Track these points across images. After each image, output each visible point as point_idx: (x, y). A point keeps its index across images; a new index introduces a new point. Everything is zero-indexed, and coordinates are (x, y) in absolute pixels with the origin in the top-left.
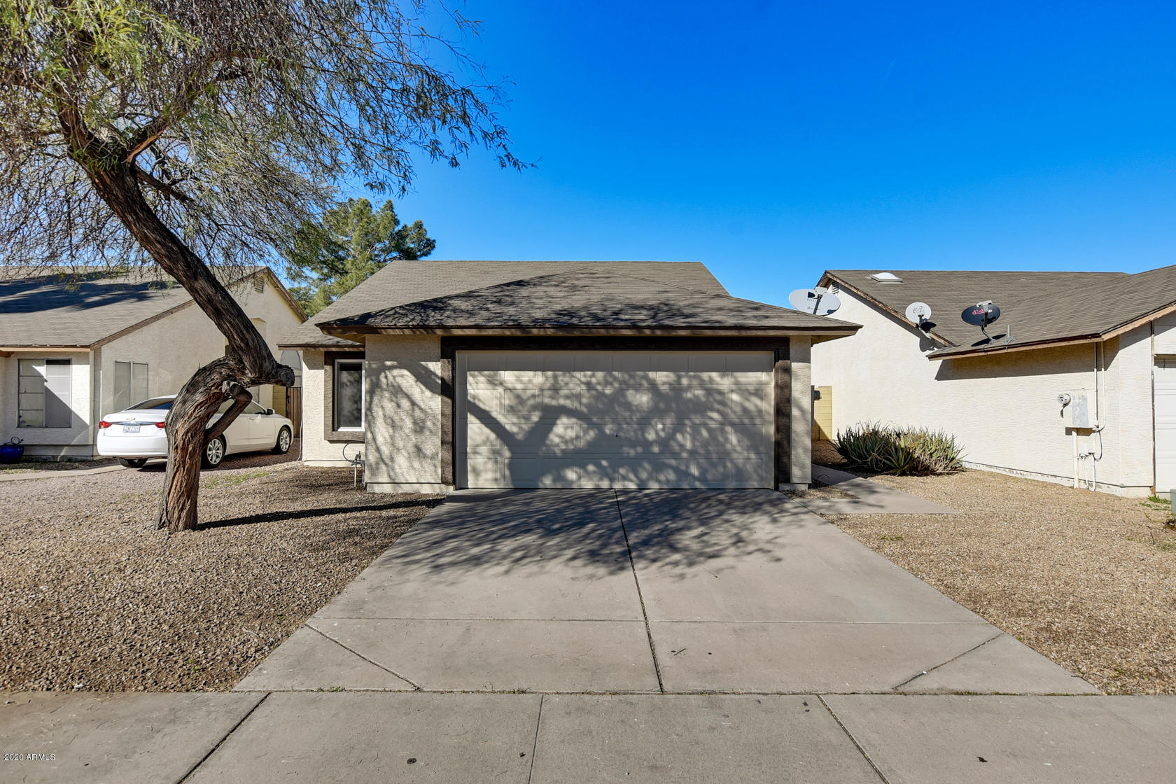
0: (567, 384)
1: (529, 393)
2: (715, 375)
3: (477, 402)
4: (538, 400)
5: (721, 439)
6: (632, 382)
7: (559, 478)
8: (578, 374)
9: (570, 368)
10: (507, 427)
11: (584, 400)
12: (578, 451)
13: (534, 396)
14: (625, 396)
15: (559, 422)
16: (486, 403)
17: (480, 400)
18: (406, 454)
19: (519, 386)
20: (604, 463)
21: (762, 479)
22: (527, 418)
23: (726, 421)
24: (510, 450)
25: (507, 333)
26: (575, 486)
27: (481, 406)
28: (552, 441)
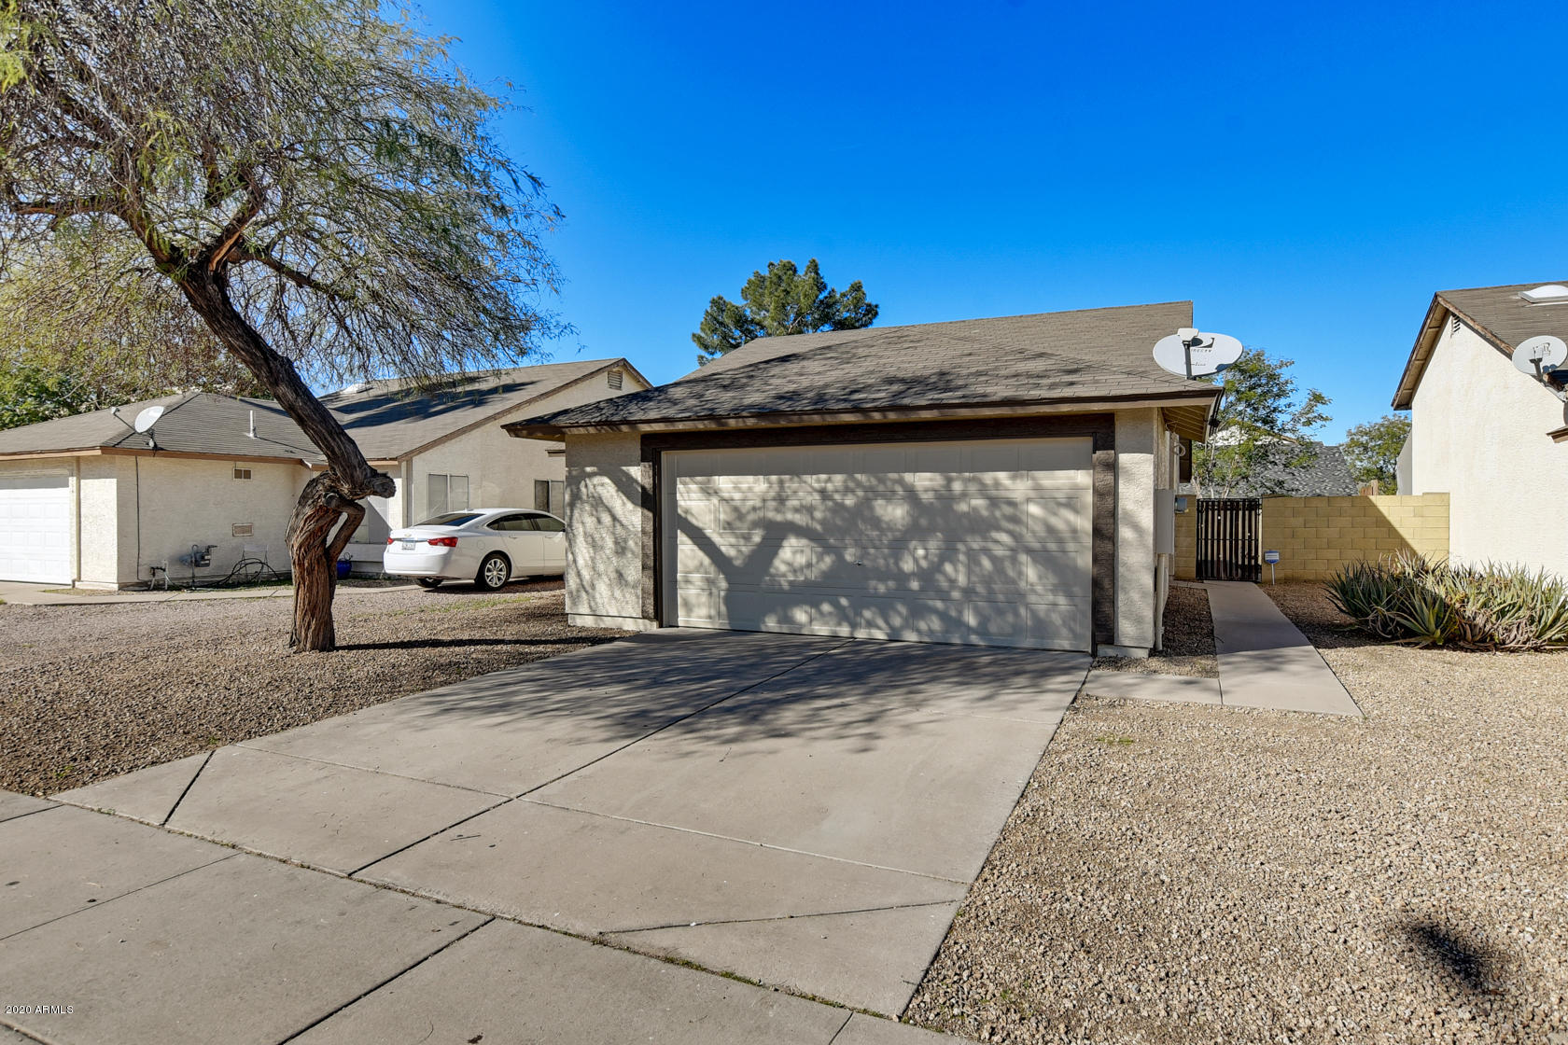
0: (795, 492)
1: (750, 503)
2: (1003, 476)
3: (689, 518)
4: (761, 514)
5: (1011, 573)
6: (881, 488)
7: (787, 619)
8: (807, 478)
9: (796, 471)
10: (723, 549)
11: (818, 515)
12: (808, 584)
13: (754, 509)
14: (871, 509)
15: (786, 543)
16: (699, 518)
17: (692, 515)
18: (607, 580)
19: (737, 496)
20: (844, 602)
21: (1076, 636)
22: (747, 538)
23: (1020, 546)
24: (728, 580)
25: (700, 426)
26: (805, 631)
27: (694, 521)
28: (777, 569)
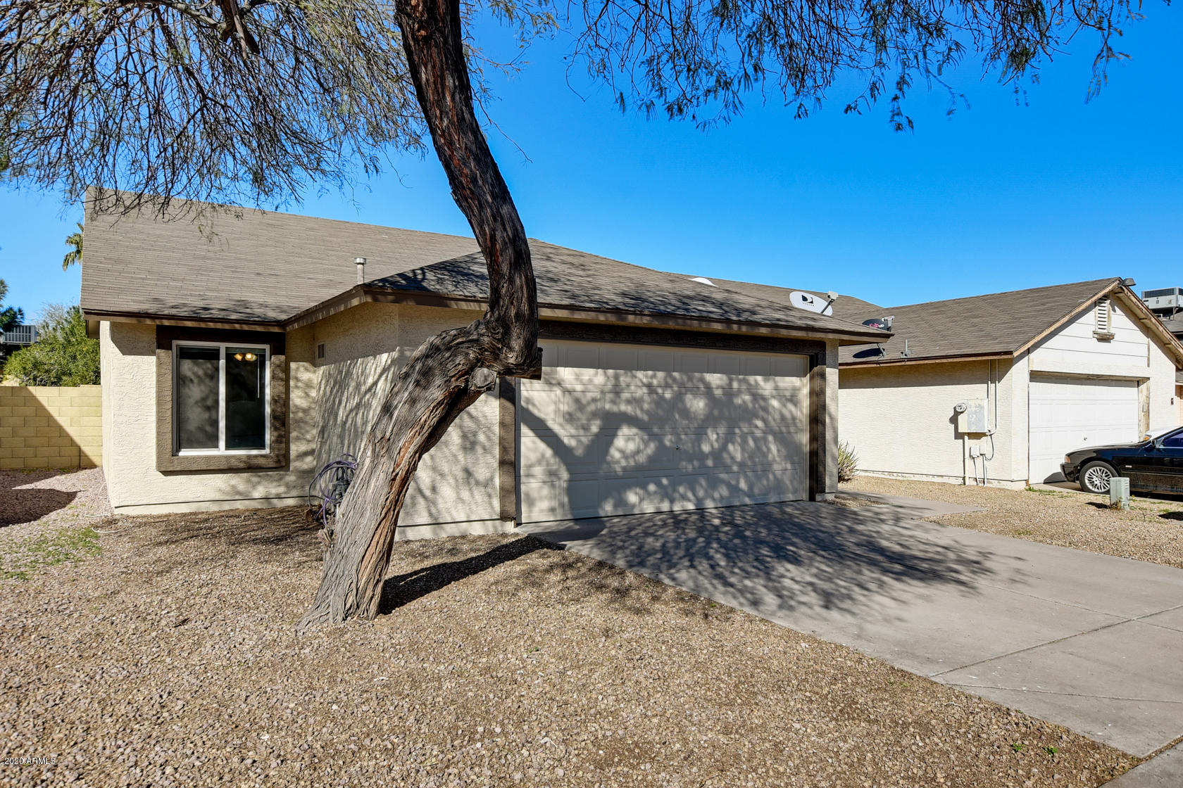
0: (628, 386)
1: (589, 395)
2: (759, 378)
3: (531, 408)
4: (599, 405)
5: (765, 449)
6: (689, 385)
7: (620, 502)
8: (640, 374)
9: (631, 366)
10: (566, 441)
11: (646, 406)
12: (639, 468)
13: (594, 400)
14: (683, 401)
15: (620, 433)
16: (542, 408)
17: (534, 405)
18: (452, 481)
19: (579, 388)
20: (665, 481)
22: (586, 428)
23: (768, 430)
24: (569, 471)
26: (636, 511)
27: (536, 412)
28: (612, 457)
